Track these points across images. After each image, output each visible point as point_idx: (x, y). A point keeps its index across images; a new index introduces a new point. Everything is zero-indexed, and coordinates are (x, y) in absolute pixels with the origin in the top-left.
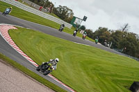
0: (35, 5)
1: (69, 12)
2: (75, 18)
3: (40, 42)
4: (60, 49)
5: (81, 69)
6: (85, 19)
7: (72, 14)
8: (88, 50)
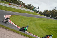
0: (18, 5)
1: (32, 6)
2: (34, 8)
3: (22, 20)
4: (31, 21)
5: (40, 28)
6: (38, 7)
7: (33, 6)
8: (42, 20)
